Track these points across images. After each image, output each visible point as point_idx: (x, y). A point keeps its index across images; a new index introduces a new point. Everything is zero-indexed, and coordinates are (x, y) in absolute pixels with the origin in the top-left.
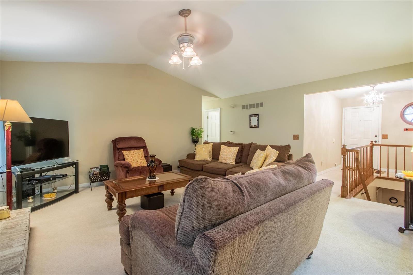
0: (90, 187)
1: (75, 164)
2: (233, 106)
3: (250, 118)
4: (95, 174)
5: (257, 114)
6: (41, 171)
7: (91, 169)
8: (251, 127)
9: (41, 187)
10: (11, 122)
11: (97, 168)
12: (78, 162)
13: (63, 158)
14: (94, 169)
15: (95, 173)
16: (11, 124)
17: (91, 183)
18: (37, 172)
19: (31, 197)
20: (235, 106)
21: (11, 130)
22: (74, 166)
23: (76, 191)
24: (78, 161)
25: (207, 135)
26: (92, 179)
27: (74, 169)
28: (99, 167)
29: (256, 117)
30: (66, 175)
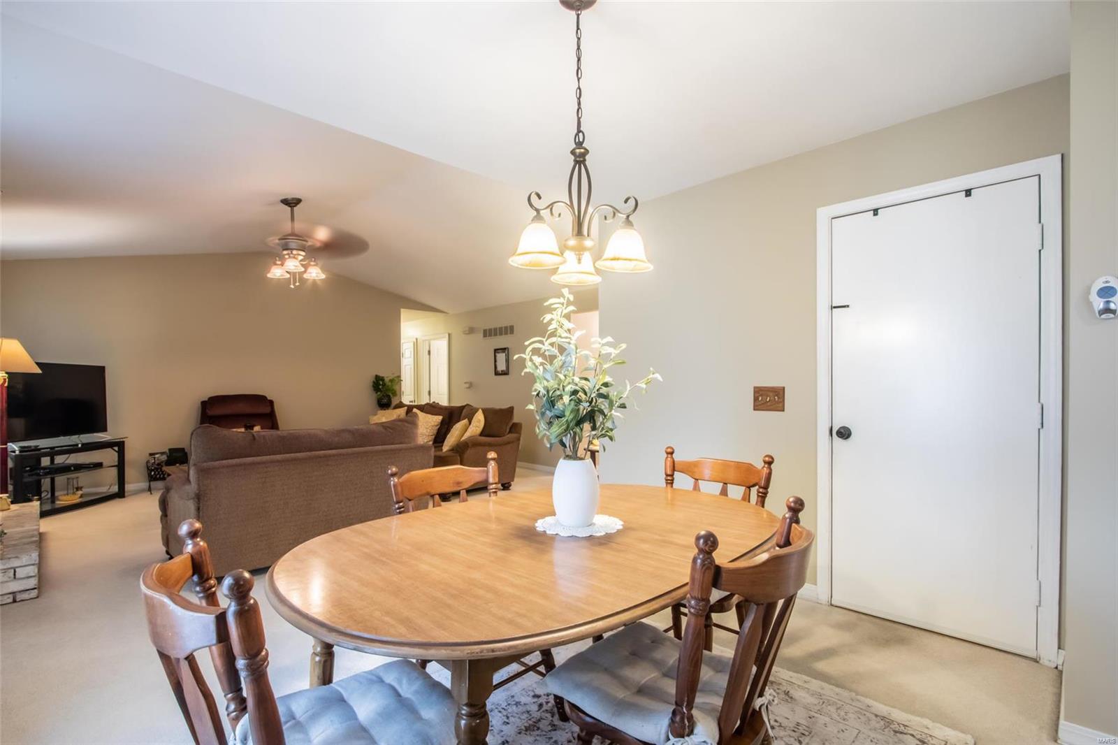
0: (150, 489)
1: (119, 446)
2: (467, 329)
3: (495, 356)
4: (158, 464)
5: (505, 349)
6: (53, 452)
7: (151, 454)
8: (497, 373)
9: (53, 481)
10: (7, 373)
11: (162, 453)
12: (123, 442)
13: (95, 434)
14: (157, 456)
15: (157, 462)
16: (7, 375)
17: (150, 481)
18: (45, 455)
19: (36, 497)
20: (471, 331)
21: (6, 385)
22: (116, 448)
23: (121, 494)
24: (124, 440)
25: (428, 390)
26: (153, 473)
27: (116, 454)
28: (168, 451)
29: (504, 354)
30: (99, 465)
